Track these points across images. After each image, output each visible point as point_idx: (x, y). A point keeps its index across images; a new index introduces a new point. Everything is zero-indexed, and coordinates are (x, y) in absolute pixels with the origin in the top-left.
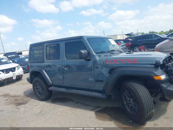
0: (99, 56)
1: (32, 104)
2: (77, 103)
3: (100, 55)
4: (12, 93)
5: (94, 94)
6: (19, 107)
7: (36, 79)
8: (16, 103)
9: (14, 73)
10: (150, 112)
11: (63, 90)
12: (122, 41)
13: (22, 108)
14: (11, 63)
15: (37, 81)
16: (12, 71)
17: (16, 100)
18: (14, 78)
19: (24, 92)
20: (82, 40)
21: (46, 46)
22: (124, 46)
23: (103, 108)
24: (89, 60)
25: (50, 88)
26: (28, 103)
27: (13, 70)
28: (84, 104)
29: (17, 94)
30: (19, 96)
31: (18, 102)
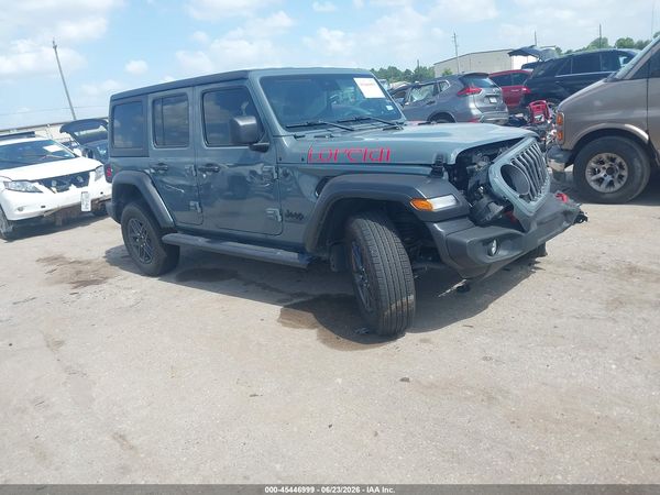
0: (295, 137)
1: (119, 283)
2: (247, 283)
3: (298, 134)
4: (72, 255)
5: (281, 254)
6: (80, 290)
7: (130, 208)
8: (76, 279)
9: (84, 189)
10: (399, 303)
11: (201, 241)
12: (487, 80)
13: (88, 293)
14: (76, 156)
15: (131, 215)
16: (79, 185)
17: (78, 273)
18: (86, 208)
19: (108, 252)
20: (246, 83)
21: (154, 102)
22: (493, 100)
23: (311, 298)
24: (264, 149)
25: (168, 238)
26: (110, 281)
27: (82, 180)
28: (265, 287)
29: (85, 256)
30: (89, 263)
31: (83, 277)
